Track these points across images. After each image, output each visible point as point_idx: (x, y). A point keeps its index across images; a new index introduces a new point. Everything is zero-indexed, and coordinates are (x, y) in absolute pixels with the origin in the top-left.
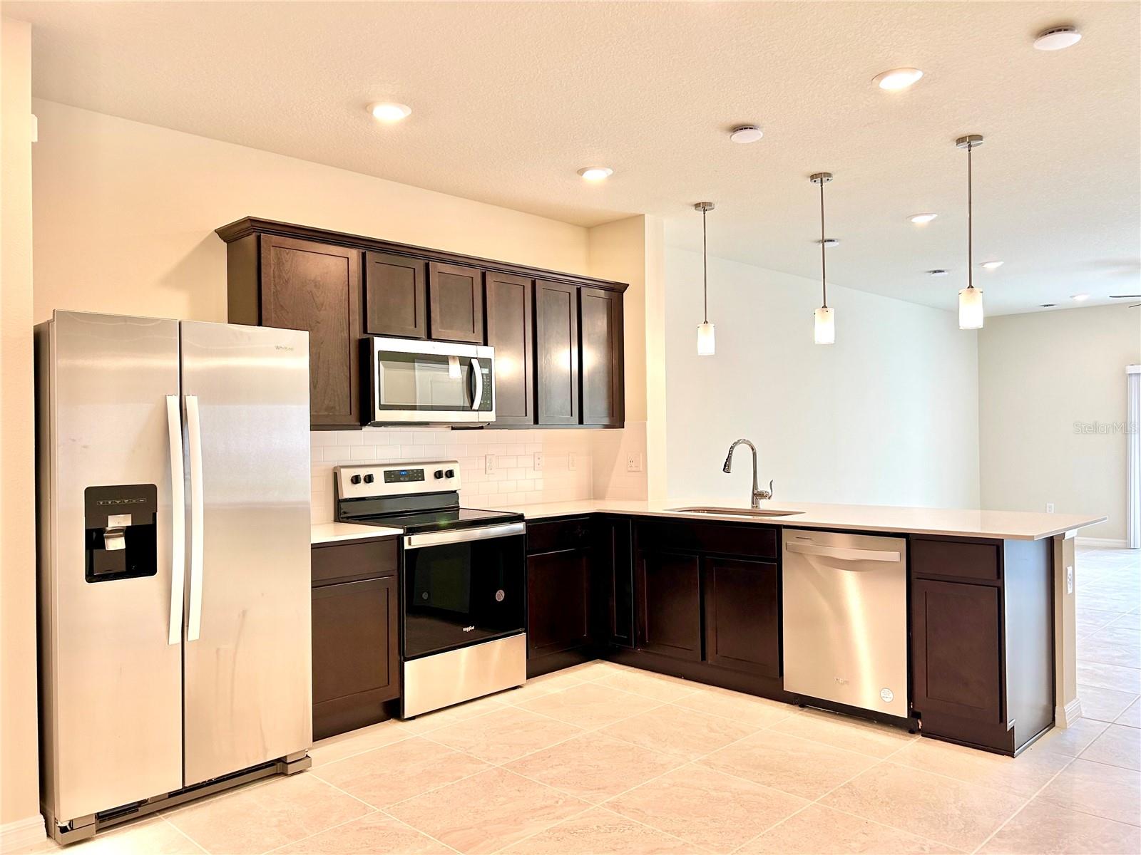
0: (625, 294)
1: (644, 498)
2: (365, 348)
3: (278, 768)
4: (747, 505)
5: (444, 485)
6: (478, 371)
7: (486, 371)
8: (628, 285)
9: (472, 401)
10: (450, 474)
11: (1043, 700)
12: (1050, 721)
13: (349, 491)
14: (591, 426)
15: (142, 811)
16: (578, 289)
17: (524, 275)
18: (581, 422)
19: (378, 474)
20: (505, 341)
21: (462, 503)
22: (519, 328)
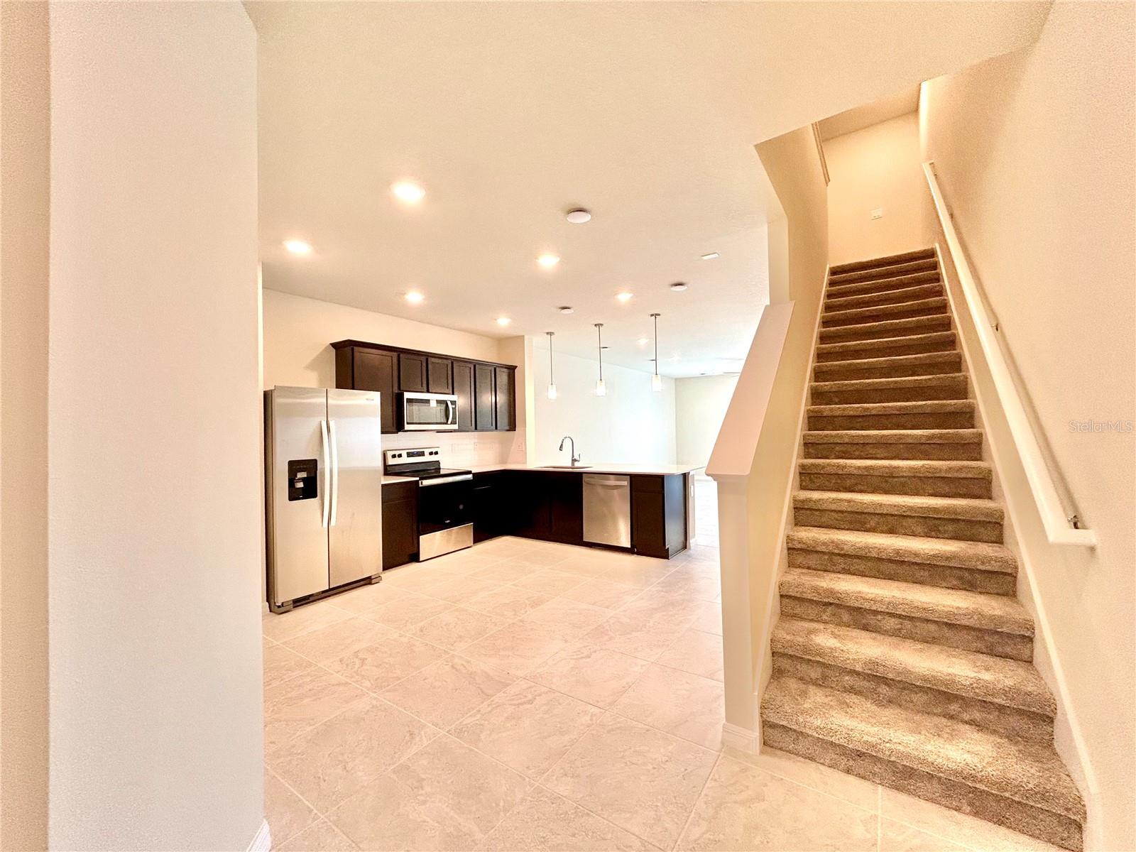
0: (516, 371)
1: (525, 463)
2: (399, 397)
3: (368, 581)
4: (570, 465)
5: (434, 458)
6: (450, 406)
7: (454, 406)
8: (516, 367)
9: (448, 419)
10: (436, 453)
11: (682, 538)
12: (685, 547)
13: (391, 461)
14: (501, 430)
15: (311, 599)
16: (495, 368)
17: (470, 363)
18: (496, 428)
19: (404, 453)
20: (462, 391)
21: (442, 466)
22: (468, 388)
